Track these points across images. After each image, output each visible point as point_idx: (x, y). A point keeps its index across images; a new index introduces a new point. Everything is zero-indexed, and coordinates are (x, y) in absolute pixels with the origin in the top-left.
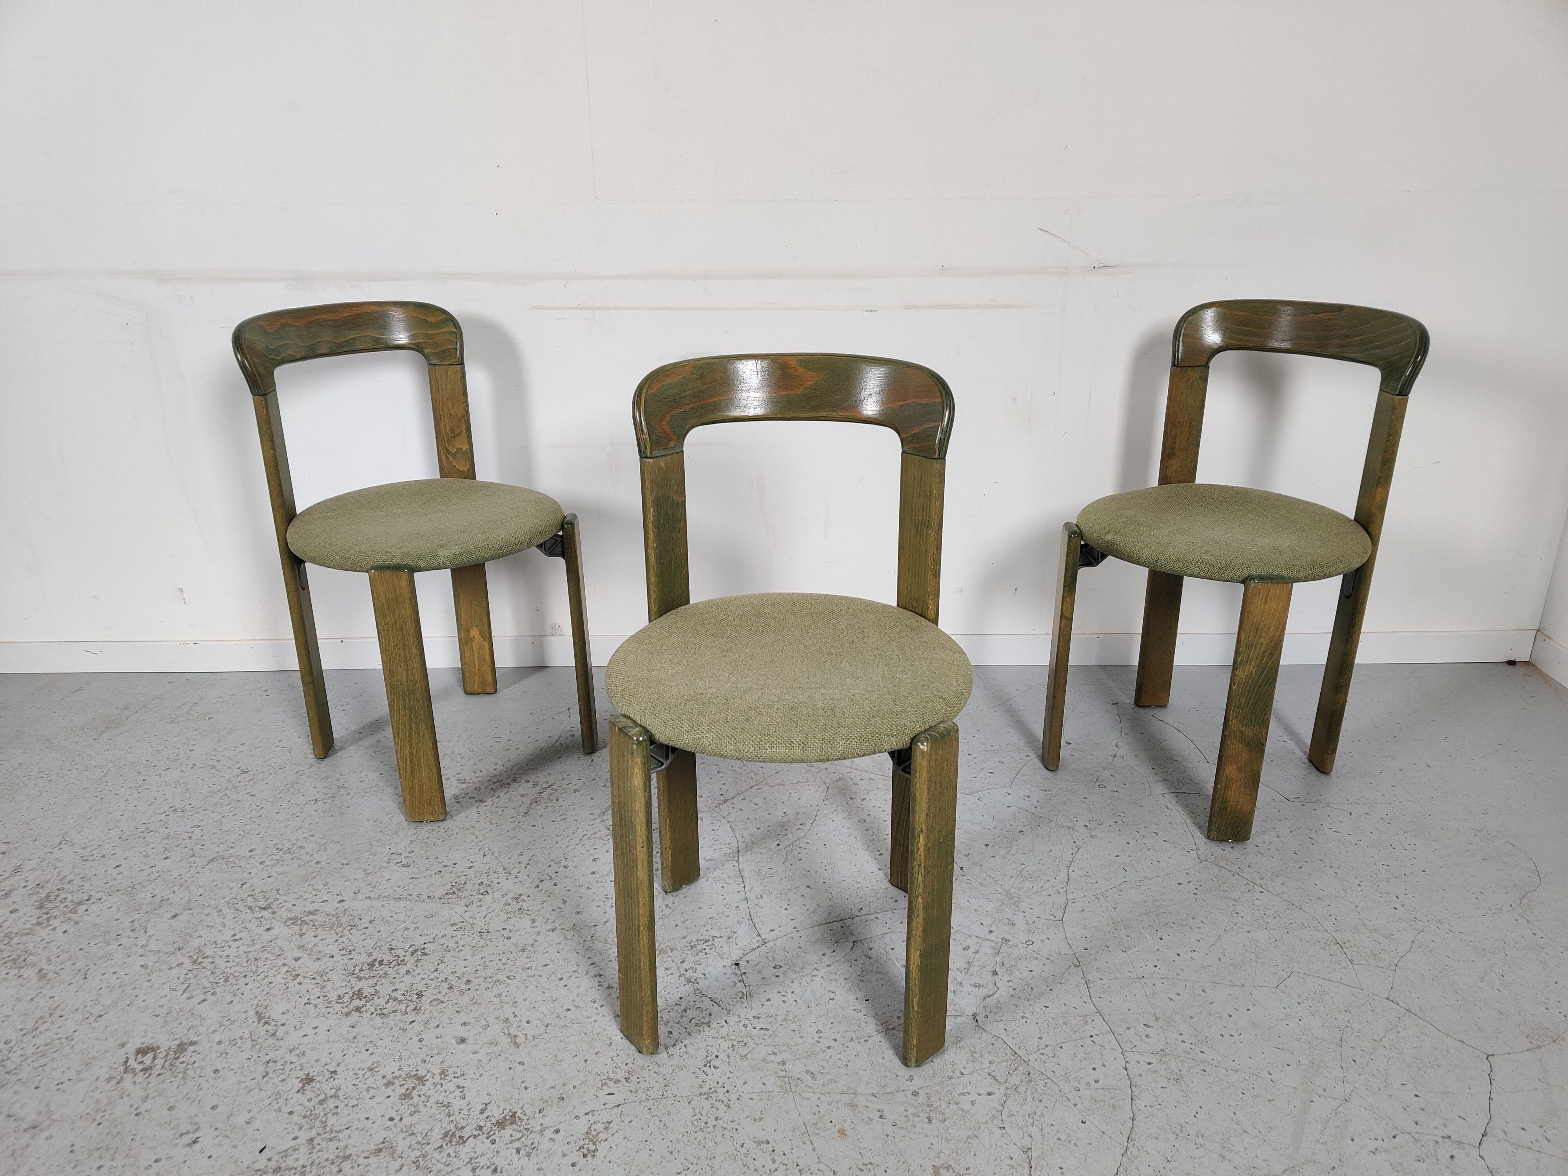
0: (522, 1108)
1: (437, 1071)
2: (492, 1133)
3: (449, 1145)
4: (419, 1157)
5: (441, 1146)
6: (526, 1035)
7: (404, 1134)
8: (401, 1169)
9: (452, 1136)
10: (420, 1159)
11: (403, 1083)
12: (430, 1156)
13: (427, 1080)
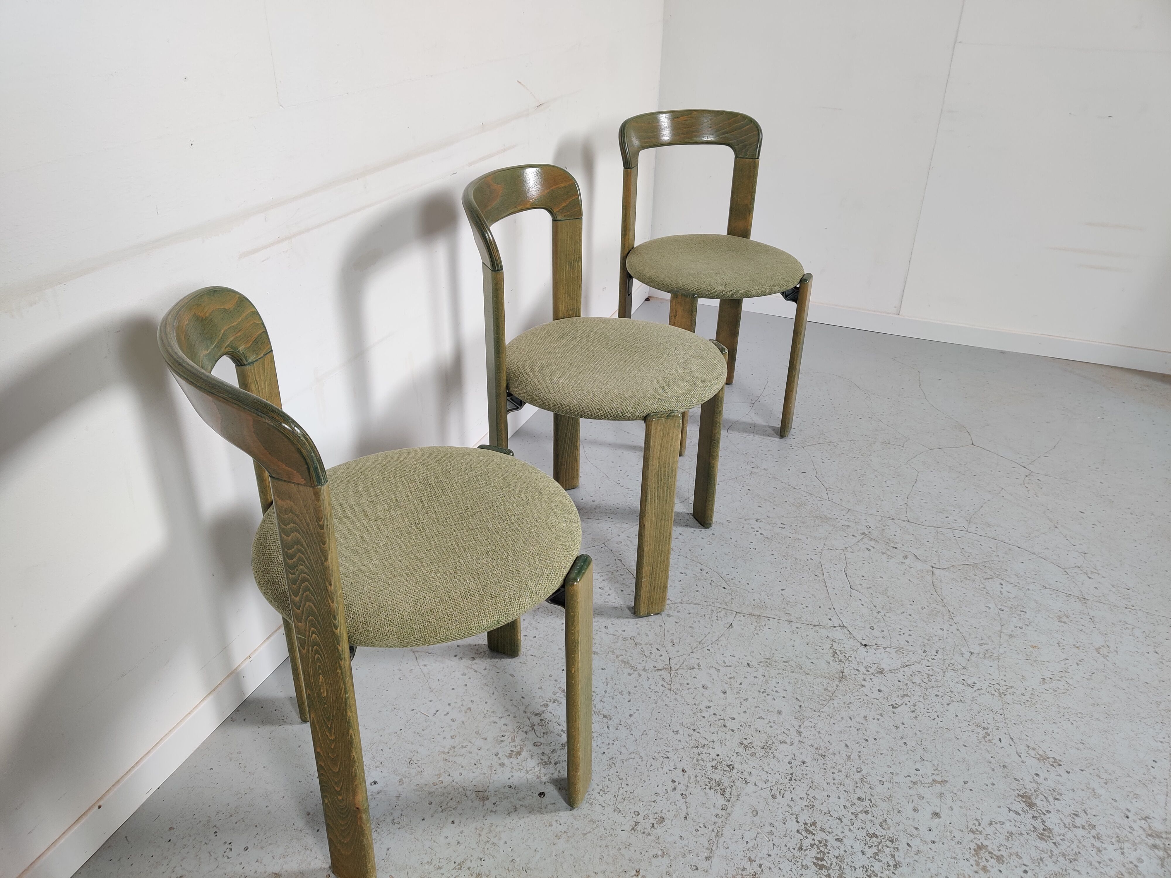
0: (1014, 790)
1: (972, 836)
2: (1040, 811)
3: (1052, 838)
4: (1065, 858)
5: (1054, 843)
6: (932, 774)
7: (1041, 865)
8: (1078, 871)
9: (1043, 835)
10: (1067, 857)
11: (984, 859)
12: (1064, 851)
13: (982, 843)
